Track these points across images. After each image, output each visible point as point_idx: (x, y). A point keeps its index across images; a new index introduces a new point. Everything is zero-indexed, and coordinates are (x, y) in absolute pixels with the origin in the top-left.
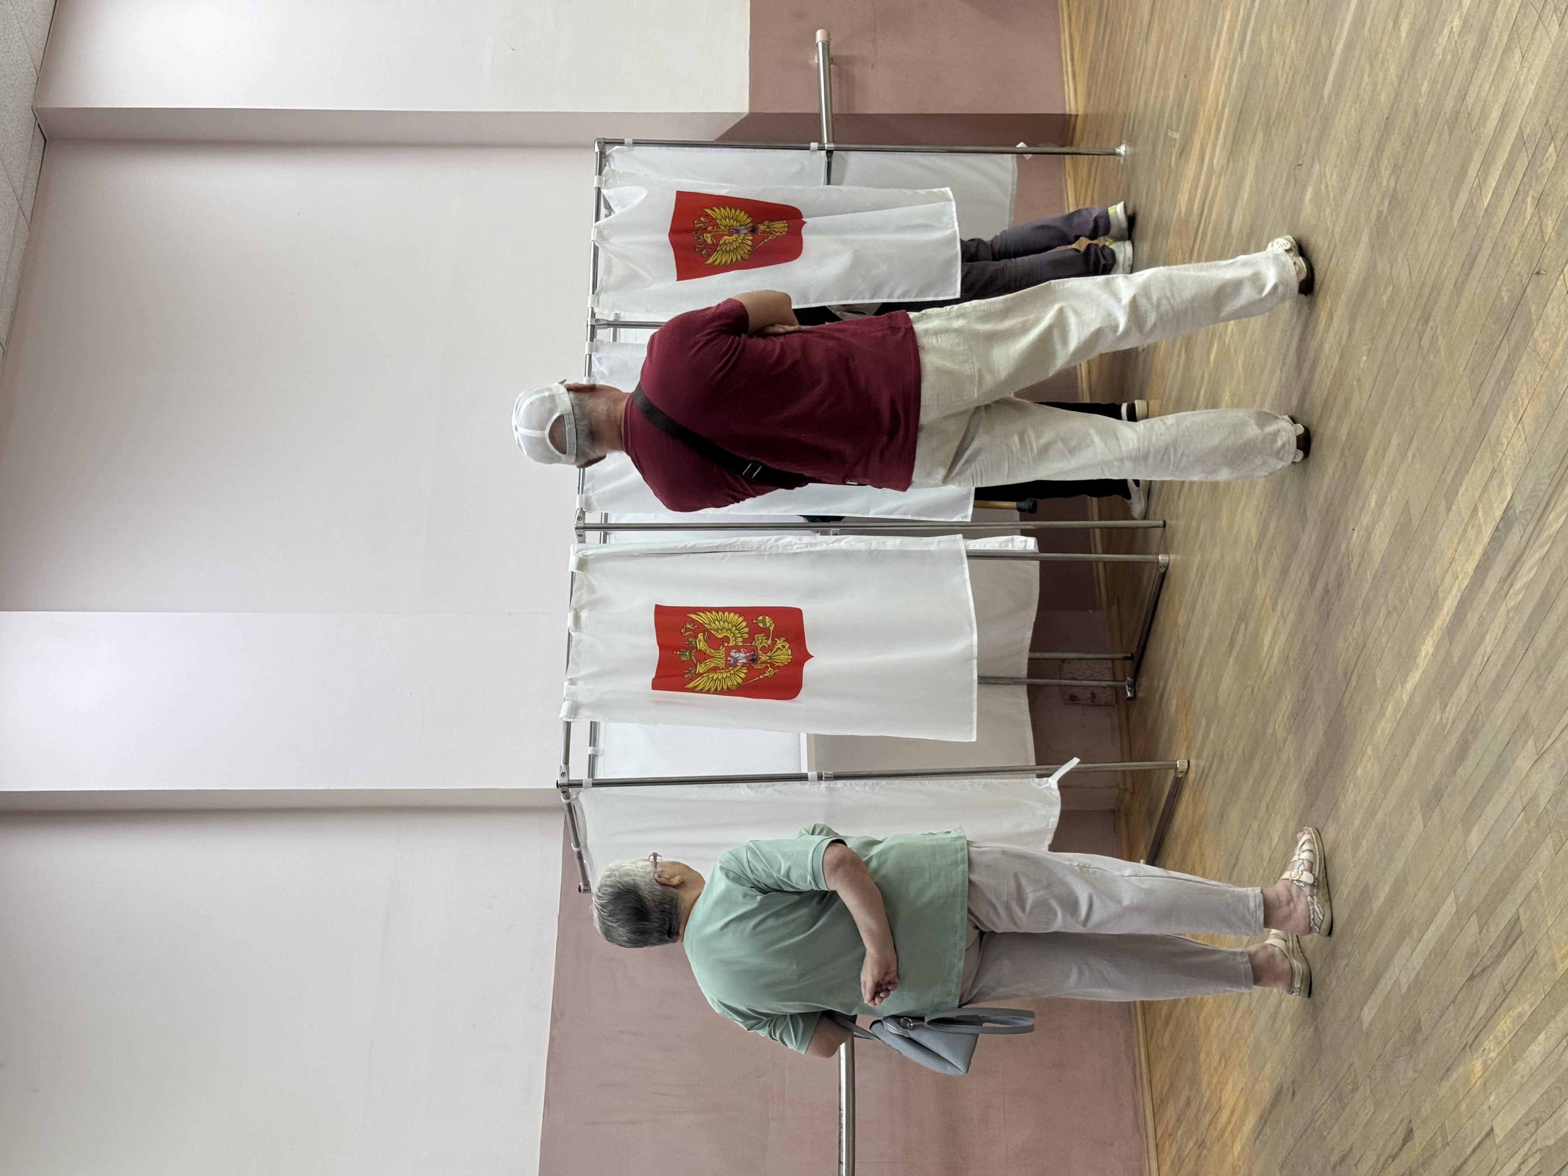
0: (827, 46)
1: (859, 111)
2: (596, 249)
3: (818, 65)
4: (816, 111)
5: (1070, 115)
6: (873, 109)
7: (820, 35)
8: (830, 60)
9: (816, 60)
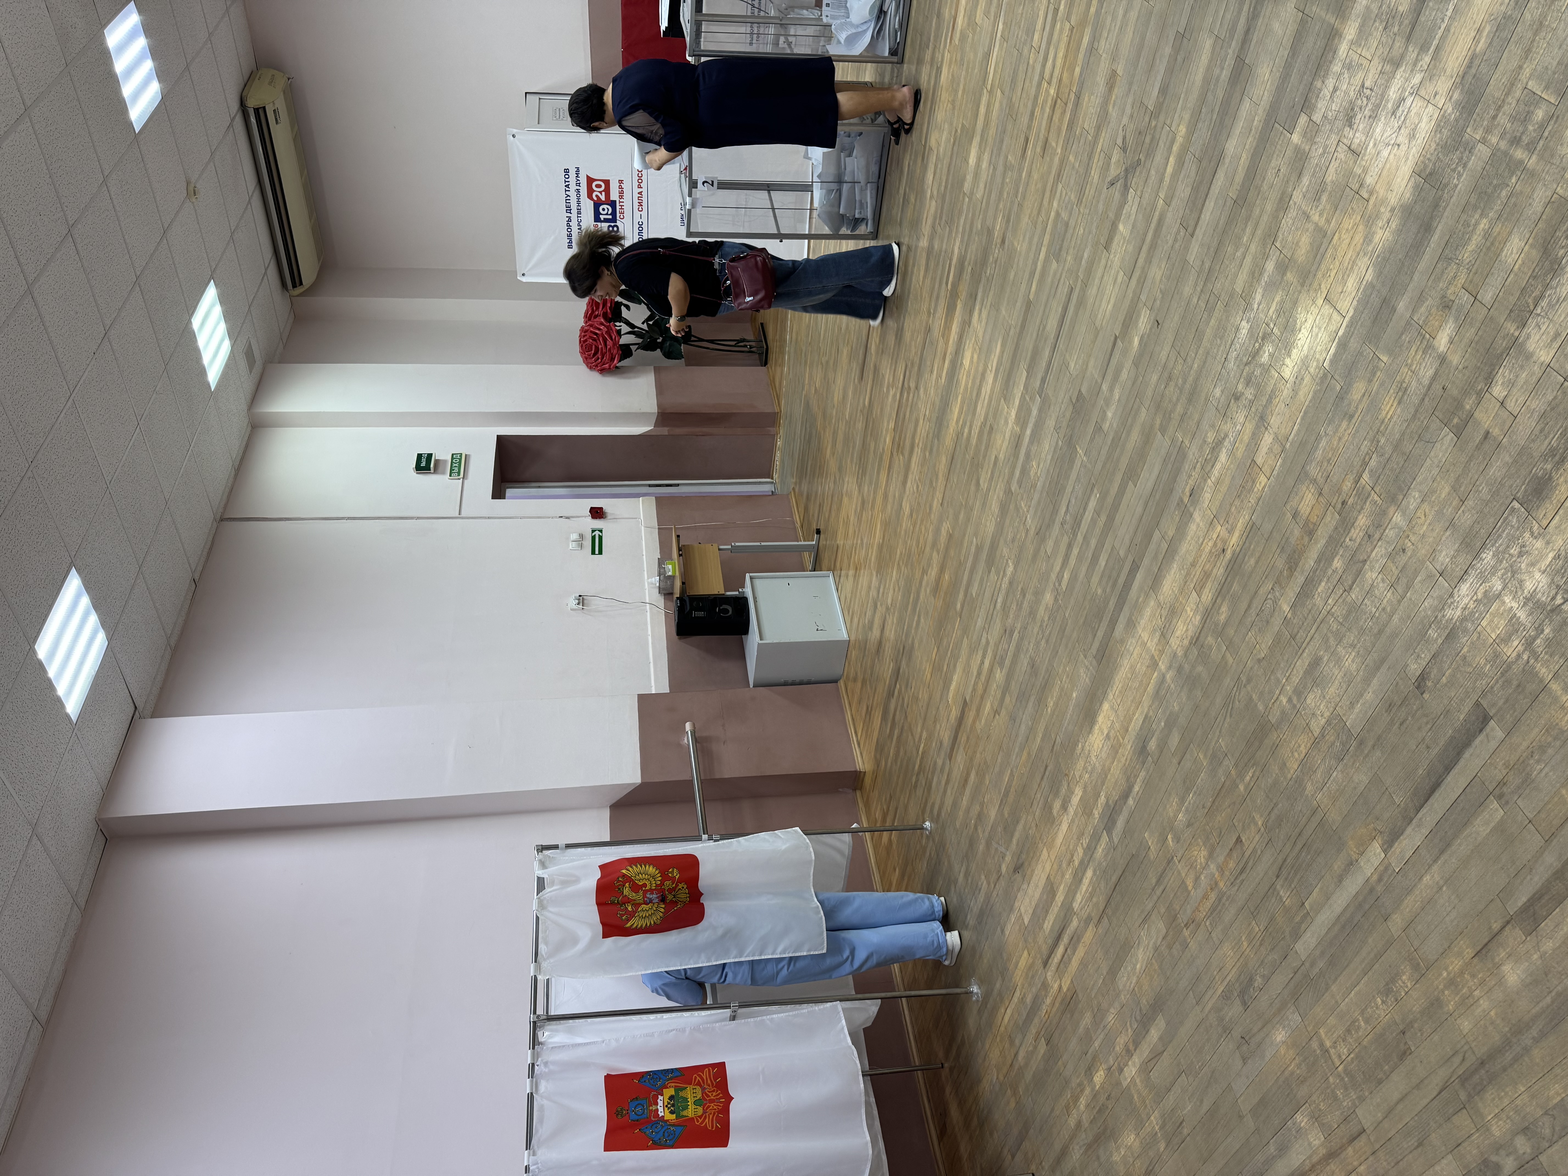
0: (693, 733)
1: (717, 776)
2: (537, 918)
3: (689, 745)
4: (688, 778)
5: (860, 772)
6: (727, 775)
7: (688, 726)
8: (696, 740)
9: (686, 741)
